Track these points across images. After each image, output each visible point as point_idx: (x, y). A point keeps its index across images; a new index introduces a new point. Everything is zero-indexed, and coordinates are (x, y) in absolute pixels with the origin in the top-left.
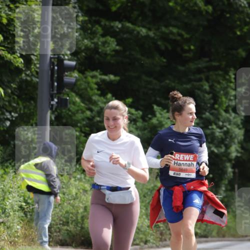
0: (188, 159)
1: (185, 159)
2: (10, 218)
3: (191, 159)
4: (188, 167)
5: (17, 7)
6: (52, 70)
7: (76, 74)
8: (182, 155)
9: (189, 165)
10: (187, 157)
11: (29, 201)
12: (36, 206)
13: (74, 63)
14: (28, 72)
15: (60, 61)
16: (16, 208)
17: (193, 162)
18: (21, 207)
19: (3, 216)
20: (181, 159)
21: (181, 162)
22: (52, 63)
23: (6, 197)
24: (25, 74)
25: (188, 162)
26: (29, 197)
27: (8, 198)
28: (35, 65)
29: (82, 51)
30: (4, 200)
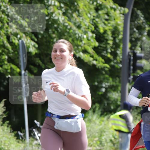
2: (105, 147)
5: (109, 23)
12: (120, 139)
13: (143, 55)
15: (135, 54)
18: (111, 141)
19: (100, 145)
22: (129, 56)
23: (102, 134)
24: (114, 62)
27: (104, 135)
28: (119, 57)
30: (101, 136)
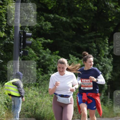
0: (88, 81)
1: (86, 81)
3: (89, 81)
4: (88, 85)
5: (4, 7)
6: (20, 37)
7: (32, 40)
8: (84, 80)
9: (89, 84)
10: (87, 80)
11: (9, 100)
13: (31, 34)
14: (9, 38)
15: (24, 33)
16: (3, 103)
17: (91, 83)
18: (5, 103)
20: (84, 81)
21: (85, 83)
22: (20, 34)
25: (88, 83)
26: (9, 98)
28: (12, 35)
29: (35, 28)
